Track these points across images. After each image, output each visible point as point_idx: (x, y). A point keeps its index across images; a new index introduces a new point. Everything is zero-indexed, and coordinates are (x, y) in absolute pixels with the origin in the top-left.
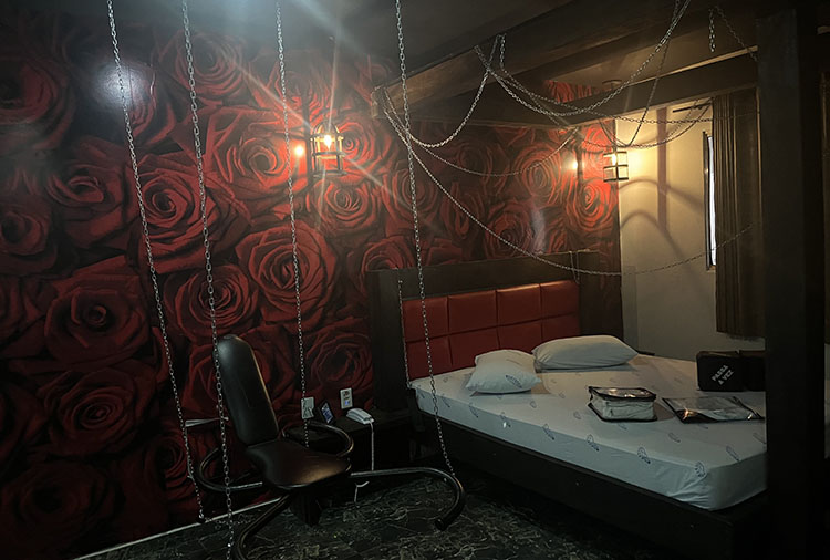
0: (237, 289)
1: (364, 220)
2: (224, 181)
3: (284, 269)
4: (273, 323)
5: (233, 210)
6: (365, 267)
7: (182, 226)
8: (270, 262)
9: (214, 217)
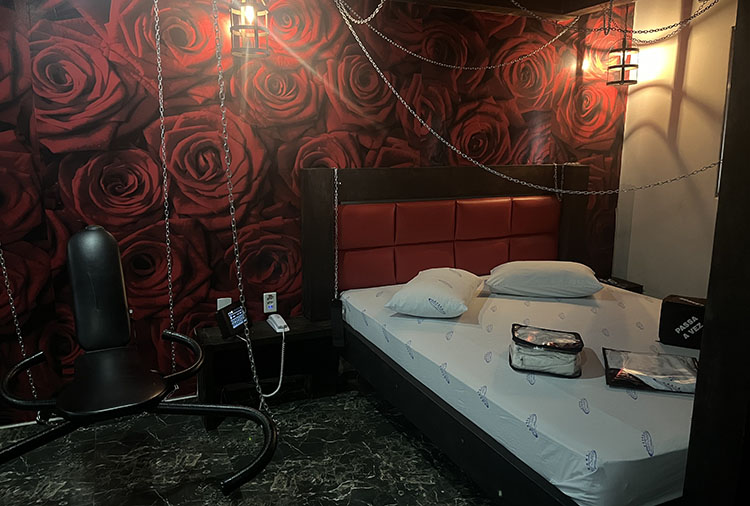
0: (146, 178)
1: (302, 111)
2: (131, 54)
3: (201, 158)
4: (187, 216)
5: (141, 88)
6: (299, 164)
7: (80, 102)
8: (186, 149)
9: (118, 95)
